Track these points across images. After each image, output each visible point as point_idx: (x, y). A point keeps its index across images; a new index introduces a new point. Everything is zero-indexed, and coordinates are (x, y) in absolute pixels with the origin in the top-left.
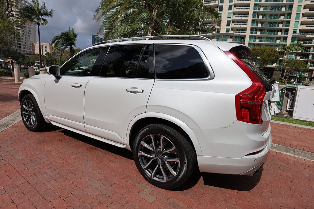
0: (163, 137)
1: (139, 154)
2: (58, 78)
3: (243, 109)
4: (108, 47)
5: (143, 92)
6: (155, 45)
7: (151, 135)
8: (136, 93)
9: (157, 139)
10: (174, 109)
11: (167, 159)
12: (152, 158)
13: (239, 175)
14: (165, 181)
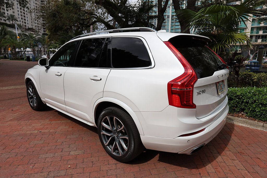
0: (115, 117)
1: (102, 133)
2: (48, 68)
3: (174, 95)
4: (81, 40)
5: (101, 79)
6: (113, 38)
7: (107, 117)
8: (97, 81)
9: (112, 119)
10: (120, 94)
11: (120, 136)
12: (110, 136)
13: (177, 153)
14: (121, 155)
